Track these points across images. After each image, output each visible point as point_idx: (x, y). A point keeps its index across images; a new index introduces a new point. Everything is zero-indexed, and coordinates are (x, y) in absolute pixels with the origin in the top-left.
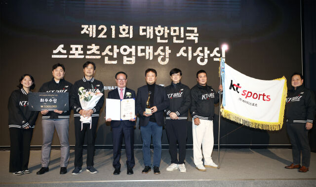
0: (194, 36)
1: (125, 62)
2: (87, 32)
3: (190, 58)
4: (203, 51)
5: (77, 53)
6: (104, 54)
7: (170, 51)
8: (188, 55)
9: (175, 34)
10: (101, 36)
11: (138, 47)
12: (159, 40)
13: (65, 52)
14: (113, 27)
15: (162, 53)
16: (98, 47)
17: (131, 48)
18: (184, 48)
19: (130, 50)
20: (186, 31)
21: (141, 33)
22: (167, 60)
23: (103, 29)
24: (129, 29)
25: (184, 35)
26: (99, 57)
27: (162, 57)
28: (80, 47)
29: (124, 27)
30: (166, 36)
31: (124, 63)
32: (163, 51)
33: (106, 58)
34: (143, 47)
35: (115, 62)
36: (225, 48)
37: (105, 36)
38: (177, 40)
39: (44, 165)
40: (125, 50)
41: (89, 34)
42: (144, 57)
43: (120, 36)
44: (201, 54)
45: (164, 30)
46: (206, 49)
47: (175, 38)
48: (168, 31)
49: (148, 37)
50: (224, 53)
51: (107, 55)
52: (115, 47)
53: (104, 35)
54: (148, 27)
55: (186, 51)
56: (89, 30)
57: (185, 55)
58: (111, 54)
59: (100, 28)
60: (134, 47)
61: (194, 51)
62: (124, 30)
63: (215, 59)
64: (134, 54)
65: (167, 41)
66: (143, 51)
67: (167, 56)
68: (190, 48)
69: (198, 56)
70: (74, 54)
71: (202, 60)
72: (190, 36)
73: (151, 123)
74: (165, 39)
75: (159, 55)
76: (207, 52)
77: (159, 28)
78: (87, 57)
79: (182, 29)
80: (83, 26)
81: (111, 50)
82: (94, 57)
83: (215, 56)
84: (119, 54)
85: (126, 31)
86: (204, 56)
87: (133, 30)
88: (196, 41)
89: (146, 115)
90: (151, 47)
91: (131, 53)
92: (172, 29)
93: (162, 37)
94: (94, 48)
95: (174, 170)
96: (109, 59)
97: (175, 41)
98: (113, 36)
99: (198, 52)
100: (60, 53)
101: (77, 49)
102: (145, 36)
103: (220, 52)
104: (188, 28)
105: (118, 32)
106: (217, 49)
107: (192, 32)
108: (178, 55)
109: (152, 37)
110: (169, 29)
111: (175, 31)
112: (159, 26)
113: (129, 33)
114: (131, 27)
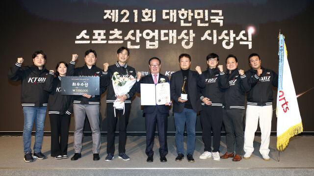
0: (219, 19)
1: (148, 47)
2: (110, 17)
3: (215, 42)
4: (228, 35)
5: (99, 38)
6: (126, 38)
7: (194, 35)
8: (213, 38)
9: (199, 17)
10: (124, 20)
11: (162, 31)
12: (182, 24)
13: (88, 37)
14: (136, 12)
15: (185, 37)
16: (120, 32)
17: (154, 32)
18: (209, 32)
19: (154, 34)
20: (210, 14)
21: (164, 17)
22: (191, 44)
23: (125, 14)
24: (152, 13)
25: (209, 17)
26: (121, 42)
27: (186, 41)
28: (102, 32)
29: (147, 10)
30: (190, 19)
33: (129, 43)
34: (166, 31)
35: (138, 47)
36: (251, 31)
37: (128, 21)
38: (201, 23)
39: (77, 151)
40: (148, 34)
41: (111, 19)
42: (168, 41)
43: (143, 20)
44: (227, 38)
45: (188, 14)
46: (232, 32)
47: (199, 21)
48: (192, 14)
49: (171, 20)
50: (251, 36)
51: (129, 40)
52: (138, 31)
53: (126, 19)
54: (171, 11)
55: (211, 35)
56: (112, 15)
57: (210, 39)
58: (133, 38)
59: (122, 13)
60: (157, 31)
61: (219, 34)
63: (241, 43)
64: (157, 38)
65: (190, 25)
66: (166, 35)
67: (191, 39)
68: (215, 32)
69: (223, 39)
70: (97, 40)
71: (228, 44)
72: (215, 19)
73: (186, 110)
74: (189, 22)
75: (183, 39)
76: (232, 35)
77: (183, 11)
78: (110, 42)
79: (206, 12)
80: (105, 11)
81: (134, 35)
82: (116, 42)
83: (241, 40)
84: (142, 38)
85: (148, 15)
86: (229, 40)
87: (156, 14)
88: (221, 24)
89: (182, 101)
90: (175, 31)
91: (154, 37)
92: (196, 12)
93: (186, 21)
94: (117, 33)
95: (208, 159)
96: (132, 44)
97: (199, 24)
98: (136, 21)
99: (223, 35)
100: (83, 39)
101: (99, 34)
102: (169, 19)
103: (246, 35)
104: (213, 11)
105: (140, 16)
106: (243, 32)
107: (217, 14)
108: (203, 39)
109: (175, 21)
110: (193, 12)
111: (199, 14)
112: (183, 10)
113: (151, 17)
114: (154, 11)
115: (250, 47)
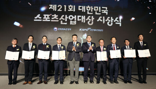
0: (106, 12)
2: (52, 8)
3: (104, 23)
4: (110, 19)
5: (47, 18)
6: (60, 19)
7: (94, 19)
8: (103, 21)
9: (96, 10)
10: (59, 10)
11: (78, 16)
12: (88, 13)
13: (41, 18)
14: (65, 6)
15: (89, 19)
16: (57, 16)
17: (74, 16)
21: (79, 9)
22: (92, 23)
23: (60, 7)
24: (73, 7)
25: (101, 10)
26: (58, 21)
27: (90, 21)
28: (48, 15)
29: (71, 6)
30: (92, 11)
31: (70, 24)
32: (91, 18)
33: (62, 21)
34: (80, 16)
35: (66, 24)
36: (121, 18)
37: (61, 10)
40: (71, 17)
43: (69, 10)
45: (91, 8)
47: (96, 12)
48: (93, 9)
49: (83, 11)
50: (121, 20)
51: (62, 20)
52: (66, 16)
54: (83, 6)
55: (102, 19)
57: (101, 21)
58: (64, 19)
59: (58, 6)
61: (106, 19)
62: (71, 7)
64: (75, 19)
65: (92, 13)
66: (80, 18)
67: (92, 21)
68: (104, 17)
69: (108, 21)
70: (45, 19)
72: (104, 11)
76: (112, 19)
78: (52, 21)
79: (100, 8)
80: (50, 5)
81: (64, 17)
82: (55, 21)
83: (116, 22)
84: (68, 19)
86: (111, 22)
87: (75, 8)
88: (107, 14)
90: (84, 16)
92: (95, 7)
93: (90, 12)
94: (55, 16)
96: (63, 22)
97: (96, 13)
98: (65, 11)
99: (108, 19)
100: (38, 19)
101: (47, 17)
102: (81, 11)
104: (103, 7)
105: (67, 8)
106: (117, 18)
107: (105, 9)
108: (98, 21)
109: (85, 11)
110: (93, 7)
111: (96, 9)
112: (88, 6)
113: (73, 9)
114: (74, 6)
115: (120, 25)
